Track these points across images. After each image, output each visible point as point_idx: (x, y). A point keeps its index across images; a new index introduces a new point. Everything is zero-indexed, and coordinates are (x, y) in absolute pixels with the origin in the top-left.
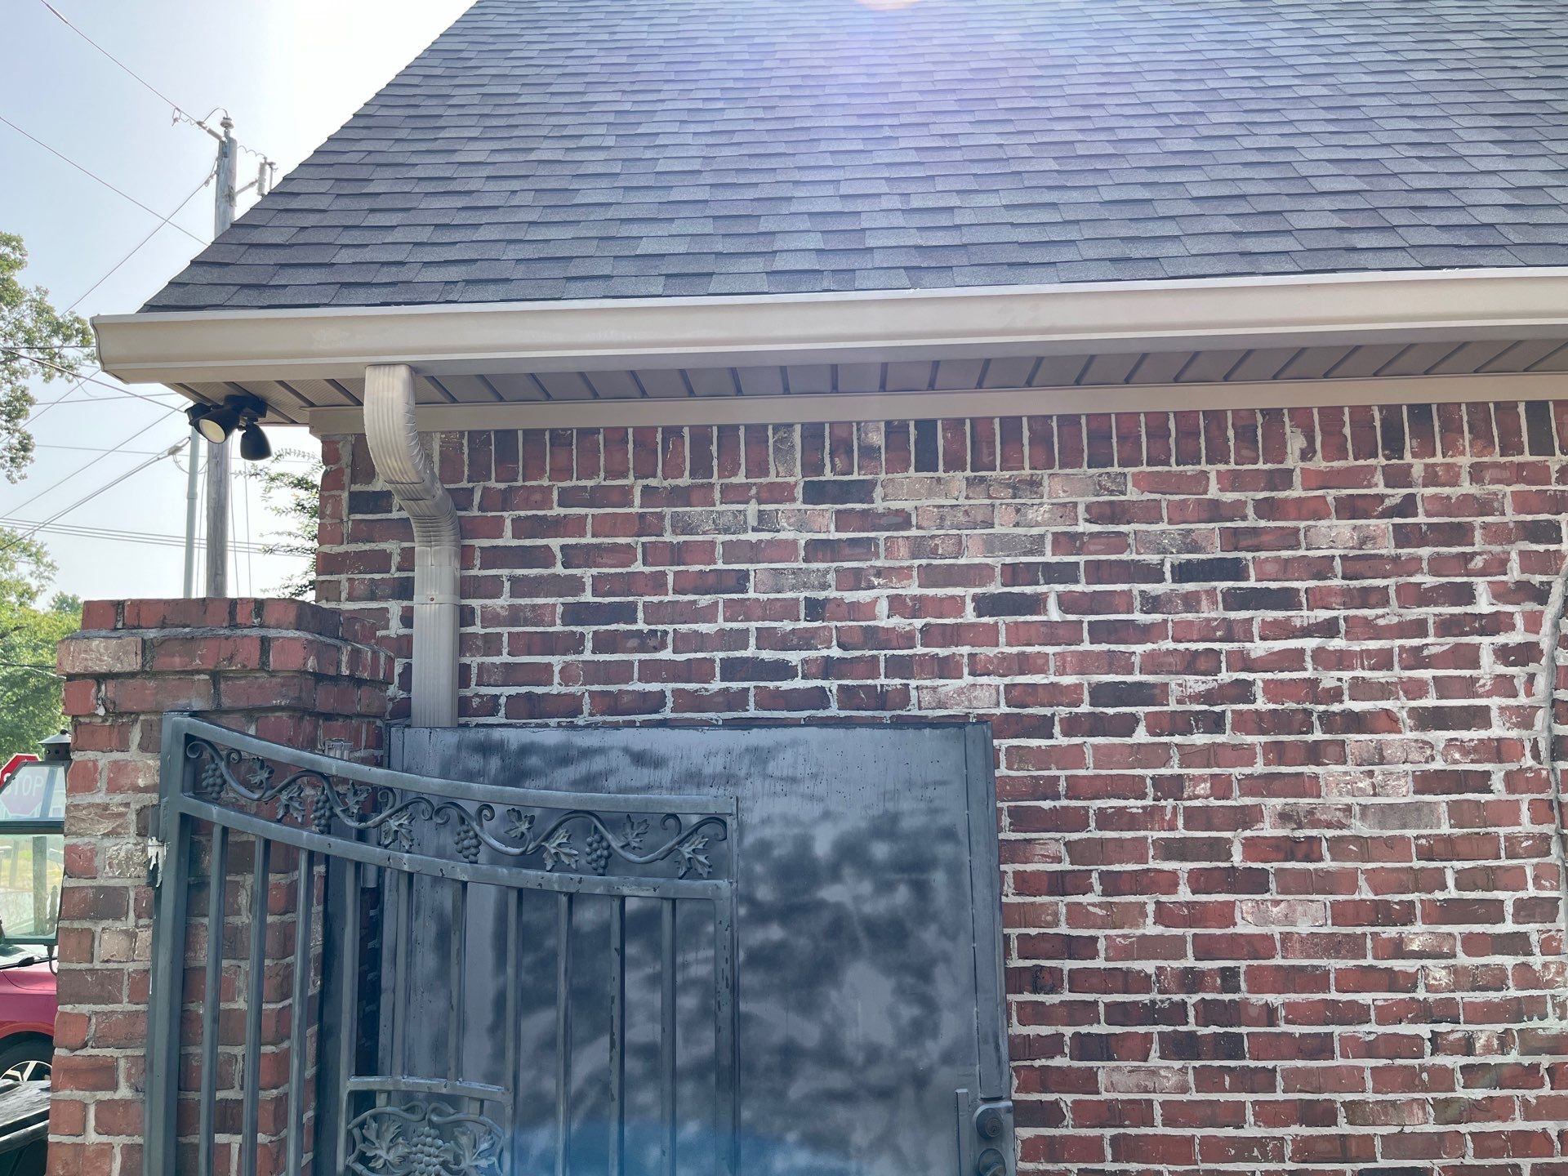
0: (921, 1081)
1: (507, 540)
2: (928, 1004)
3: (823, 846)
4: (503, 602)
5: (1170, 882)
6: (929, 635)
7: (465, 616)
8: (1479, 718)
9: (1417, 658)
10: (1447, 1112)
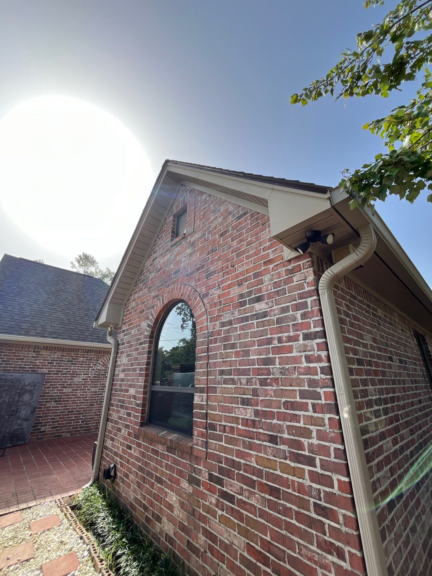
0: (30, 403)
2: (32, 397)
3: (26, 384)
5: (59, 387)
6: (42, 365)
8: (88, 374)
9: (85, 369)
10: (77, 406)
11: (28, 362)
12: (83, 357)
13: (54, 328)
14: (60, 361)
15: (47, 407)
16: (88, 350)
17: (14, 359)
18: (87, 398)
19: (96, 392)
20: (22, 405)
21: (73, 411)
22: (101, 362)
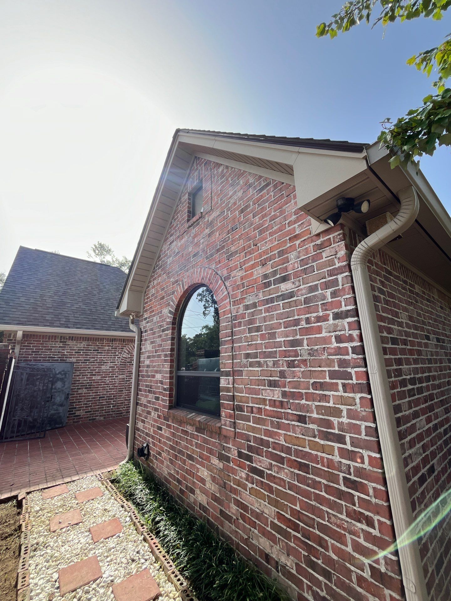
0: (63, 390)
1: (26, 344)
2: (65, 385)
3: (57, 372)
4: (25, 350)
5: (88, 375)
6: (70, 355)
7: (20, 352)
8: (115, 362)
9: (111, 358)
10: (107, 392)
11: (56, 352)
12: (108, 346)
13: (77, 318)
14: (86, 350)
15: (80, 394)
16: (113, 339)
17: (42, 349)
18: (116, 385)
19: (124, 379)
20: (56, 392)
21: (104, 397)
22: (126, 351)
